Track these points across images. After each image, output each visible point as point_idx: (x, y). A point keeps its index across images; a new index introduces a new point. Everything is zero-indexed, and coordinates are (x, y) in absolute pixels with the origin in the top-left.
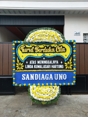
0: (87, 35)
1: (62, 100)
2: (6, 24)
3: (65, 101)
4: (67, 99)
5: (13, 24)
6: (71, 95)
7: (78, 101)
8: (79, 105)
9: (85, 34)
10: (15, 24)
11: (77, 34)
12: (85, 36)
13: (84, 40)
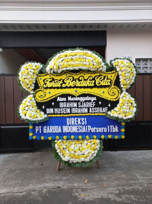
0: (141, 61)
2: (17, 46)
4: (111, 157)
5: (26, 46)
6: (116, 151)
8: (127, 164)
12: (138, 62)
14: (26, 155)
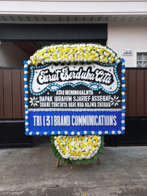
0: (143, 55)
4: (111, 153)
6: (116, 147)
7: (126, 155)
8: (129, 160)
9: (139, 54)
10: (28, 38)
11: (128, 53)
12: (139, 57)
13: (137, 63)
14: (25, 151)
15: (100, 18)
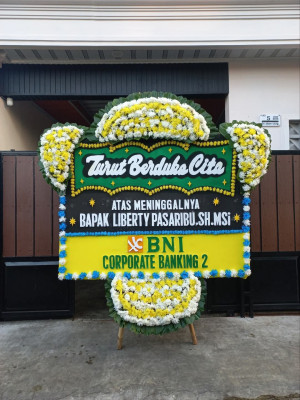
1: (224, 333)
3: (237, 336)
4: (242, 331)
6: (251, 317)
7: (275, 335)
8: (282, 347)
9: (294, 123)
12: (294, 128)
13: (290, 142)
15: (213, 51)
